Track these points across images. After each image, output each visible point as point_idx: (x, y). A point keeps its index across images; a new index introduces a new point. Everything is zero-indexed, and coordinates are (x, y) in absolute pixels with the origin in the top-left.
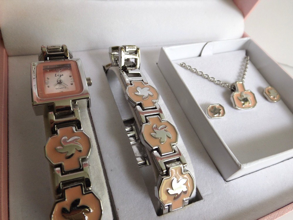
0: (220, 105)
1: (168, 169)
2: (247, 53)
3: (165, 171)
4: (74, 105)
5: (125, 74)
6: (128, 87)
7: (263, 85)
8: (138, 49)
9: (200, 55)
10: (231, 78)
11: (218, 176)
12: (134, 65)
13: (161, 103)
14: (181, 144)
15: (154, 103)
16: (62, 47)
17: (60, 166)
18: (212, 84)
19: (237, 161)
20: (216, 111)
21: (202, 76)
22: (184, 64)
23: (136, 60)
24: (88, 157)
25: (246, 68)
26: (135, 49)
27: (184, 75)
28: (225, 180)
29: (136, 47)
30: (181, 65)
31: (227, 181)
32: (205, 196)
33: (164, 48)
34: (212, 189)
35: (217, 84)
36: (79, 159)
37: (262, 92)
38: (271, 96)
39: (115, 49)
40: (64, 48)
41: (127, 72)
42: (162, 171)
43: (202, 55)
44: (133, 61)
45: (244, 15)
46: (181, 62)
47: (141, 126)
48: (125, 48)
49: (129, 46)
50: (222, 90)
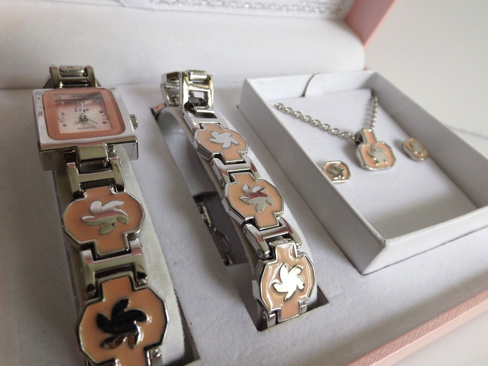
0: (342, 163)
1: (272, 249)
2: (374, 94)
3: (267, 252)
4: (111, 154)
5: (190, 115)
6: (196, 133)
7: (402, 137)
8: (209, 78)
9: (303, 95)
10: (353, 126)
11: (350, 268)
12: (204, 103)
15: (241, 155)
16: (86, 70)
17: (91, 246)
18: (326, 134)
19: (379, 236)
20: (337, 171)
21: (310, 122)
22: (280, 106)
23: (206, 93)
24: (138, 232)
25: (374, 112)
26: (205, 77)
28: (360, 273)
29: (206, 74)
30: (277, 107)
31: (364, 275)
32: (332, 298)
33: (249, 80)
34: (342, 287)
35: (333, 134)
36: (123, 236)
37: (401, 146)
38: (414, 151)
39: (173, 77)
40: (89, 71)
41: (194, 112)
42: (264, 253)
43: (307, 94)
44: (202, 96)
46: (276, 102)
48: (189, 74)
49: (195, 72)
50: (342, 143)
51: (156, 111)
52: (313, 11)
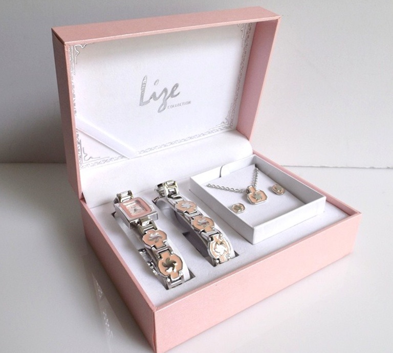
0: (241, 204)
1: (212, 238)
2: (256, 166)
3: (210, 239)
5: (171, 199)
6: (175, 206)
7: (272, 184)
8: (175, 182)
9: (220, 176)
10: (245, 186)
12: (175, 193)
13: (199, 210)
14: (216, 227)
15: (195, 210)
16: (129, 192)
18: (233, 193)
19: (252, 226)
20: (238, 208)
21: (224, 189)
23: (175, 189)
24: (166, 241)
25: (256, 176)
26: (173, 182)
27: (211, 192)
28: (252, 244)
30: (208, 186)
33: (192, 178)
35: (236, 192)
37: (271, 189)
38: (277, 190)
39: (160, 186)
41: (172, 198)
43: (222, 176)
44: (173, 190)
45: (248, 139)
46: (207, 184)
47: (190, 223)
48: (167, 183)
49: (169, 181)
50: (240, 195)
51: (154, 201)
52: (218, 131)
